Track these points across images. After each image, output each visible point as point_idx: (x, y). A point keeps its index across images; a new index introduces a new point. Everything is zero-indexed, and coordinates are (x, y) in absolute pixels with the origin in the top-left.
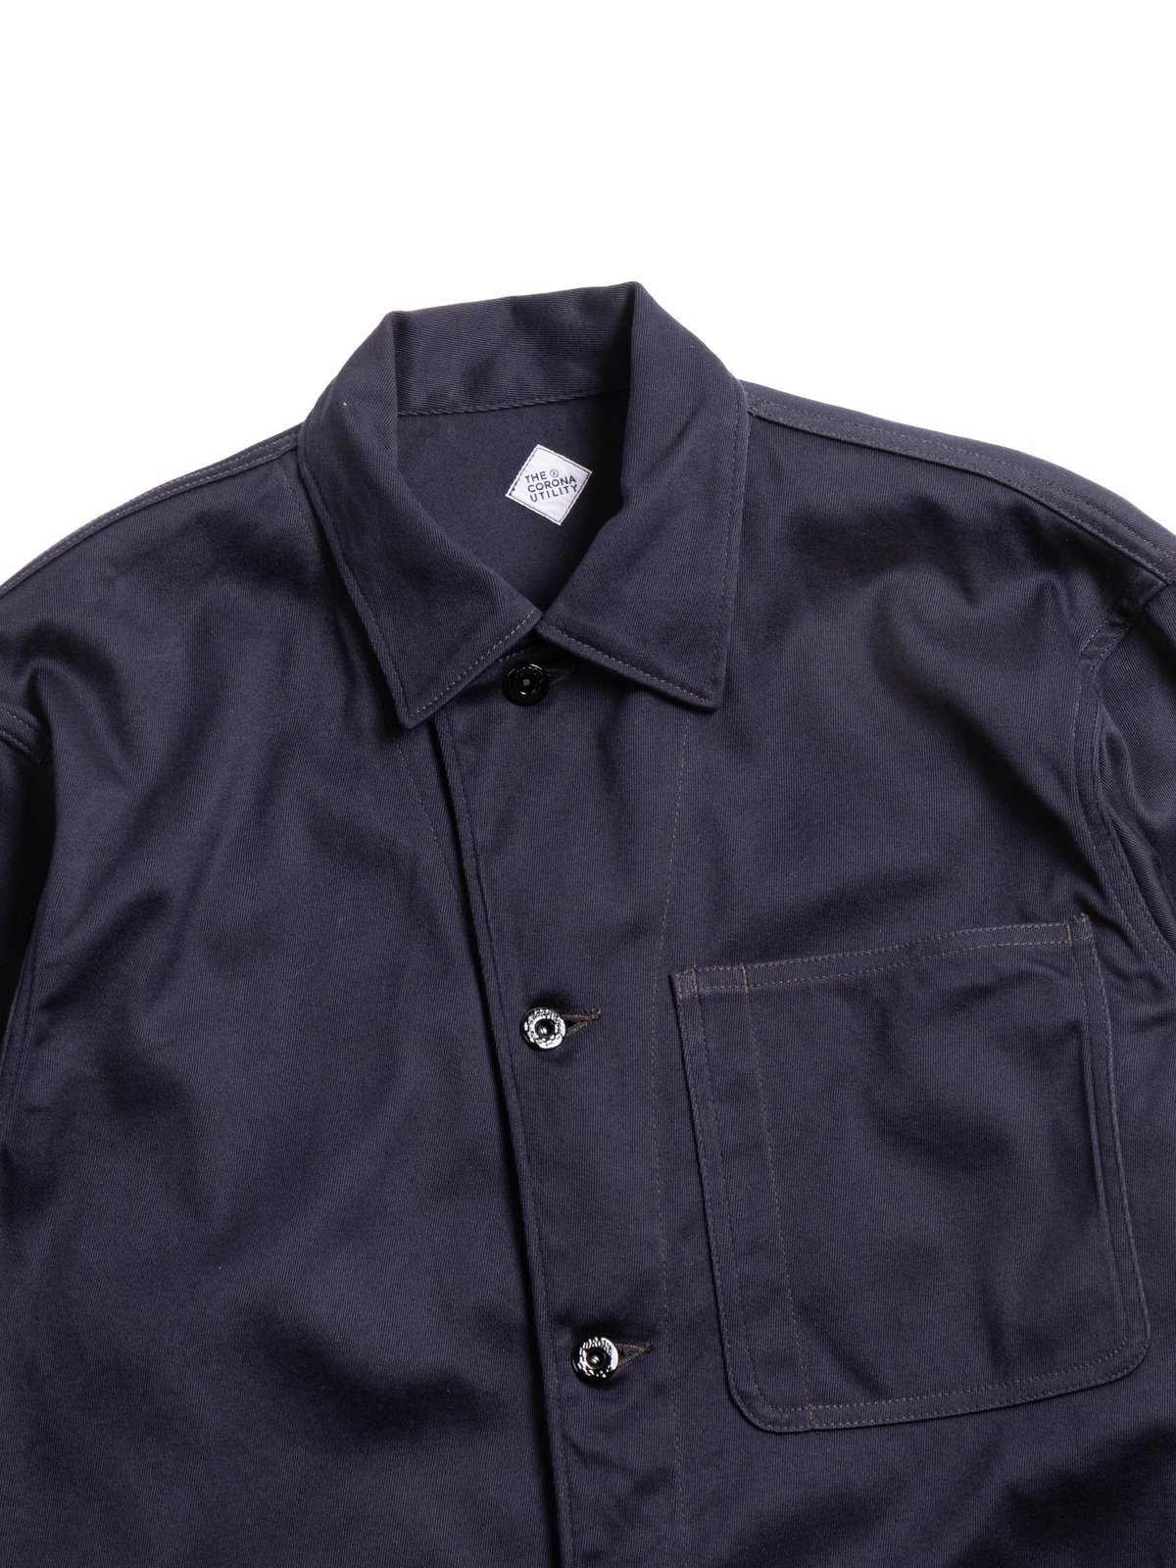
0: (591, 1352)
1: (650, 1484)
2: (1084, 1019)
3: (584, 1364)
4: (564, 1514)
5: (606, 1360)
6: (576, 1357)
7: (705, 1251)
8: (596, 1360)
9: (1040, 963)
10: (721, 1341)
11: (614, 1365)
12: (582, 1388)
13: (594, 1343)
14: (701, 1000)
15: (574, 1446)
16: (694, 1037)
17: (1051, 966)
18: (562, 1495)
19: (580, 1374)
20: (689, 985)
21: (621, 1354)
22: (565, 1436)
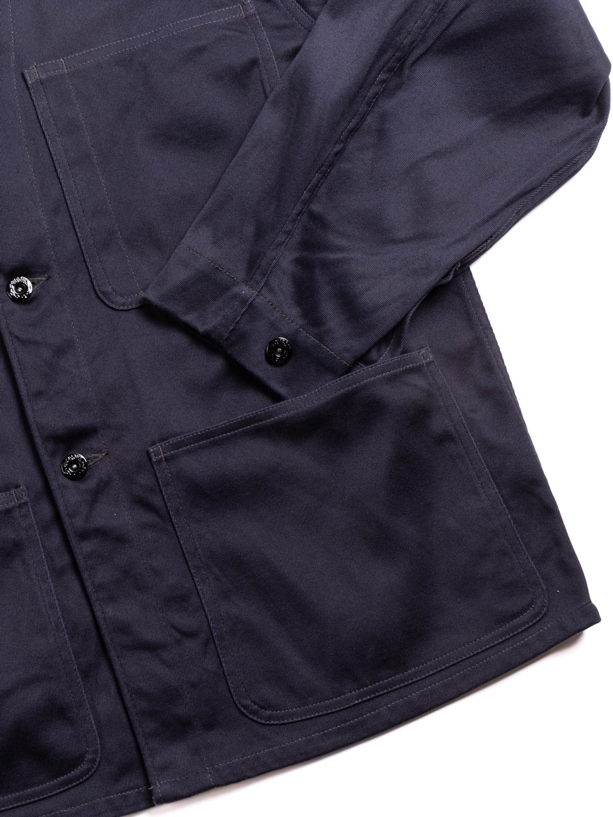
0: (17, 285)
1: (60, 351)
2: (259, 57)
3: (13, 292)
4: (18, 375)
5: (25, 288)
6: (8, 290)
7: (69, 219)
8: (20, 290)
9: (229, 29)
10: (88, 268)
11: (30, 291)
12: (16, 307)
13: (18, 280)
14: (42, 82)
15: (16, 337)
16: (41, 104)
17: (236, 30)
18: (15, 365)
19: (13, 299)
20: (33, 75)
21: (33, 284)
22: (11, 333)
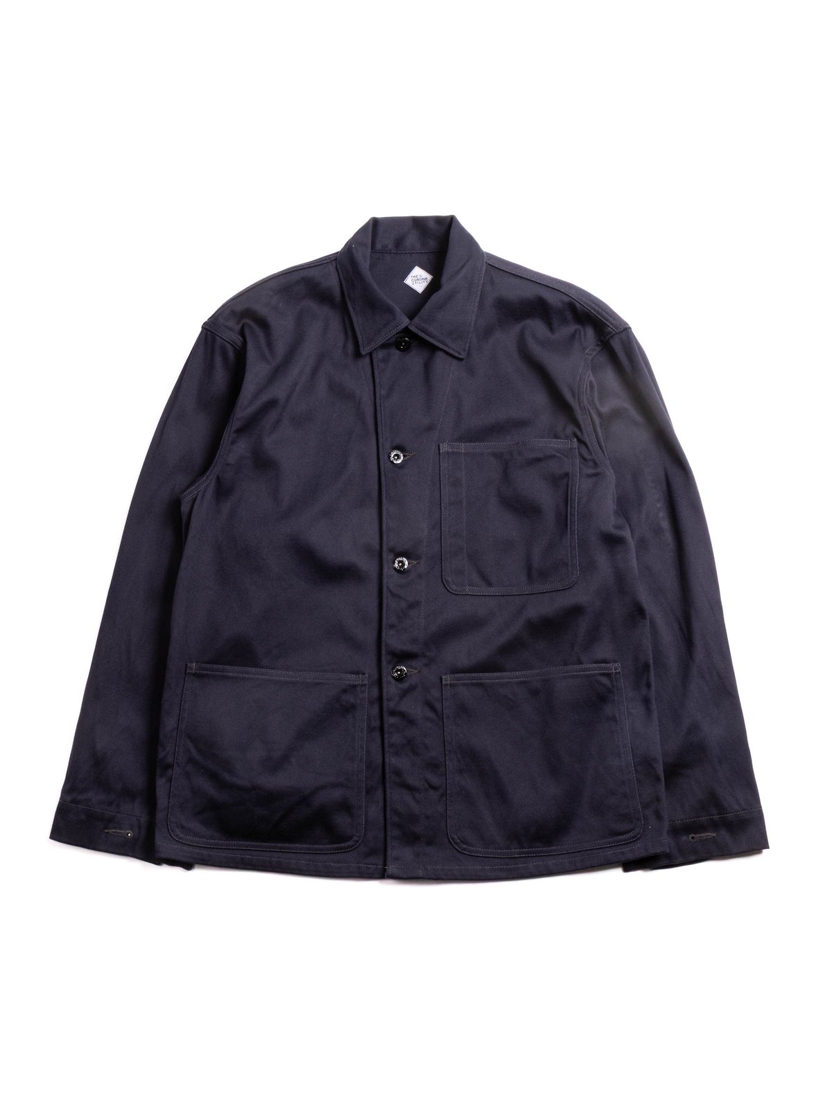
0: (399, 562)
1: (413, 605)
2: (570, 472)
3: (396, 565)
4: (384, 612)
5: (403, 565)
6: (394, 563)
7: (439, 533)
8: (400, 564)
9: (559, 452)
10: (442, 564)
11: (406, 567)
12: (396, 573)
13: (400, 559)
14: (448, 453)
15: (390, 591)
16: (444, 465)
17: (562, 454)
18: (384, 606)
19: (395, 568)
20: (445, 448)
21: (409, 564)
22: (387, 587)
